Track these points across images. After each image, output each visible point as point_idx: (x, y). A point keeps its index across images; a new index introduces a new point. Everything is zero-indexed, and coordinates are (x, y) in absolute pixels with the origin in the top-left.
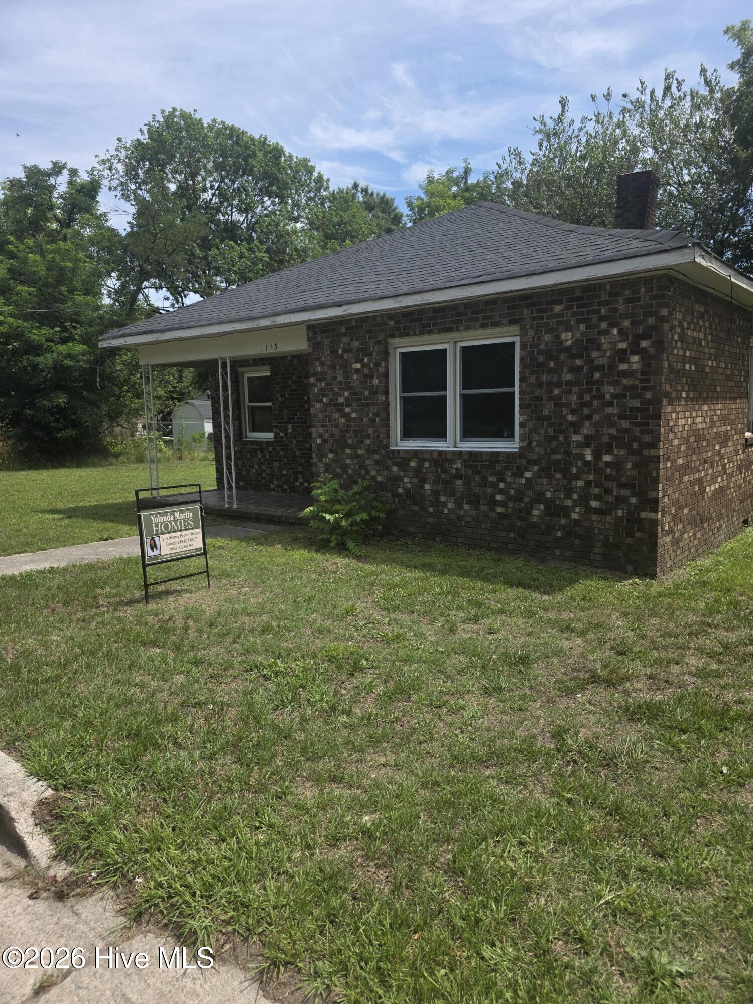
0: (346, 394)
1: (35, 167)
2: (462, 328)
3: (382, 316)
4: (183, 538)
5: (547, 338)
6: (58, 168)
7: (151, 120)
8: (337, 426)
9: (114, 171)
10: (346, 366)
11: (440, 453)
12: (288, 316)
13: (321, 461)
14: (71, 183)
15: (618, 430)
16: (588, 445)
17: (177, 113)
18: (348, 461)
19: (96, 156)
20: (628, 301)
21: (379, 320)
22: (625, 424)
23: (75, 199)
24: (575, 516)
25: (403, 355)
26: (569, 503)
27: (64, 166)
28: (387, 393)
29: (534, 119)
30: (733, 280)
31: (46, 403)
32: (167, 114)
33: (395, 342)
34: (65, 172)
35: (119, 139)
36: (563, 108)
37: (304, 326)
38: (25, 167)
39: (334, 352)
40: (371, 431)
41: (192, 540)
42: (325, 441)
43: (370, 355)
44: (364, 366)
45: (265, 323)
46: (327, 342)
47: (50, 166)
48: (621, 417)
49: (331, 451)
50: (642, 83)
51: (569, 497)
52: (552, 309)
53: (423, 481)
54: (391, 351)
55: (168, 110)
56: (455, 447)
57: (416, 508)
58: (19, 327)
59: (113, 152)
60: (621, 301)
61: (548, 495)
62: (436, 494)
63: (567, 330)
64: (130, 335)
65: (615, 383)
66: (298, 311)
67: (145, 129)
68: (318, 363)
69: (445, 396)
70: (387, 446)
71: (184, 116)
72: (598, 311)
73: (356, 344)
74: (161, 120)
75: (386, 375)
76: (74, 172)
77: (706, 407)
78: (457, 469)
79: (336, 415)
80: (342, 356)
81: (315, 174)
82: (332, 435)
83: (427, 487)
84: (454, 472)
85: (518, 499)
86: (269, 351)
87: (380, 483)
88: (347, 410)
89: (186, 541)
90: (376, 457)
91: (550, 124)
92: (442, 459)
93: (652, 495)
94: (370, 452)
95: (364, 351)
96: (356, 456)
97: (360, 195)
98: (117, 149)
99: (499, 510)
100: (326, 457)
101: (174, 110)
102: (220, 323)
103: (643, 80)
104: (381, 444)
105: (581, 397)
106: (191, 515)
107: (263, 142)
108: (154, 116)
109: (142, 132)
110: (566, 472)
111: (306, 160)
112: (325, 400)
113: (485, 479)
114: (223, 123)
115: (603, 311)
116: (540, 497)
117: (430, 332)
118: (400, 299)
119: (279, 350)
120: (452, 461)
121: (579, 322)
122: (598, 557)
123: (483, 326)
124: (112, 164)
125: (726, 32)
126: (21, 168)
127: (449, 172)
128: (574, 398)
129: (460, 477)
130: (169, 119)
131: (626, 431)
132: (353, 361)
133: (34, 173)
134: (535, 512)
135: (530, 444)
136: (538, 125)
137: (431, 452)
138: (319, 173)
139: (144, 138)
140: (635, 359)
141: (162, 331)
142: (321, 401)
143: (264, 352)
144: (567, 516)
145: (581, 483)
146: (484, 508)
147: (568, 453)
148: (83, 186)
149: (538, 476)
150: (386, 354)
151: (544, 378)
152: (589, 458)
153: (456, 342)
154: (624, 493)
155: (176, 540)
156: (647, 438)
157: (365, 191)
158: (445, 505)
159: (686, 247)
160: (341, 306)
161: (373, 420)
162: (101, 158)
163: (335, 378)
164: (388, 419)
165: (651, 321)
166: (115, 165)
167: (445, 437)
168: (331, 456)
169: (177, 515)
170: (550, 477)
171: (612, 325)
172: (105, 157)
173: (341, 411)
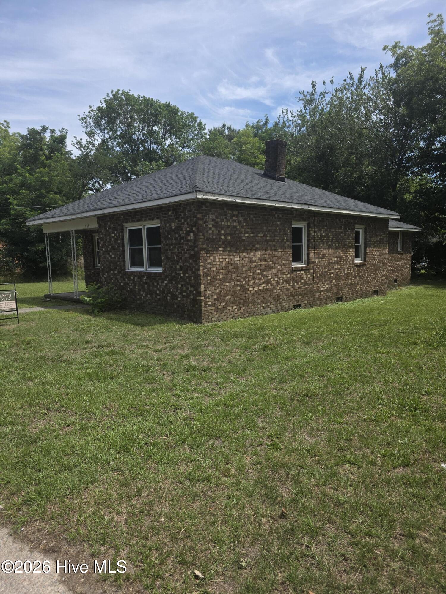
0: (110, 247)
1: (34, 129)
2: (143, 220)
3: (119, 214)
4: (6, 304)
5: (168, 225)
6: (44, 129)
7: (106, 96)
8: (107, 261)
9: (88, 124)
10: (110, 235)
11: (140, 273)
12: (86, 213)
13: (103, 276)
14: (51, 136)
15: (189, 264)
16: (181, 270)
17: (120, 92)
18: (112, 276)
19: (79, 116)
20: (189, 211)
21: (118, 215)
22: (191, 261)
23: (52, 145)
24: (179, 299)
25: (130, 230)
26: (177, 294)
27: (47, 128)
28: (123, 246)
29: (300, 92)
30: (237, 201)
31: (33, 248)
32: (114, 93)
33: (126, 225)
34: (48, 131)
35: (90, 107)
36: (313, 87)
37: (96, 217)
38: (29, 129)
39: (106, 229)
40: (118, 263)
41: (10, 305)
42: (104, 268)
43: (117, 230)
44: (115, 235)
45: (79, 216)
46: (103, 224)
47: (40, 128)
48: (190, 258)
49: (106, 272)
50: (350, 74)
51: (177, 291)
52: (168, 213)
53: (135, 285)
54: (125, 229)
55: (115, 90)
56: (146, 270)
57: (133, 297)
58: (20, 211)
59: (87, 113)
60: (187, 211)
61: (172, 290)
62: (139, 290)
63: (173, 222)
64: (36, 220)
65: (187, 245)
66: (89, 211)
67: (103, 101)
68: (101, 233)
69: (142, 249)
70: (125, 270)
71: (124, 93)
72: (181, 215)
73: (112, 226)
74: (111, 96)
75: (123, 239)
76: (53, 131)
77: (252, 254)
78: (145, 280)
79: (107, 256)
80: (108, 231)
81: (198, 121)
82: (107, 265)
83: (137, 287)
84: (144, 281)
85: (163, 292)
86: (87, 228)
87: (122, 286)
88: (111, 254)
89: (7, 305)
90: (121, 275)
91: (308, 97)
92: (140, 275)
93: (199, 290)
94: (119, 272)
95: (115, 229)
96: (114, 274)
97: (226, 131)
98: (89, 112)
99: (158, 297)
100: (105, 275)
101: (119, 90)
102: (65, 216)
103: (351, 72)
104: (122, 270)
105: (178, 250)
106: (10, 295)
107: (168, 105)
108: (108, 94)
109: (101, 103)
110: (176, 280)
111: (193, 114)
112: (104, 249)
113: (153, 284)
114: (144, 97)
115: (182, 215)
116: (169, 292)
117: (134, 221)
118: (118, 208)
119: (90, 227)
120: (143, 276)
121: (176, 219)
122: (186, 316)
123: (150, 219)
124: (87, 120)
125: (384, 49)
126: (27, 130)
127: (258, 122)
128: (176, 250)
129: (146, 283)
130: (116, 96)
131: (191, 264)
132: (112, 233)
133: (33, 132)
134: (168, 298)
135: (165, 269)
136: (302, 96)
137: (137, 272)
138: (200, 121)
139: (104, 105)
140: (192, 235)
141: (46, 219)
142: (102, 250)
143: (85, 228)
144: (177, 299)
145: (180, 285)
146: (154, 296)
147: (176, 273)
148: (56, 138)
149: (168, 282)
150: (122, 230)
151: (168, 242)
152: (182, 275)
153: (144, 226)
154: (192, 289)
155: (3, 304)
156: (196, 267)
157: (229, 128)
158: (142, 295)
159: (193, 192)
160: (101, 210)
161: (119, 258)
162: (81, 117)
163: (107, 240)
164: (125, 258)
165: (195, 219)
166: (88, 120)
167: (143, 266)
168: (106, 274)
169: (3, 295)
170: (172, 283)
171: (185, 221)
172: (83, 117)
173: (109, 254)
